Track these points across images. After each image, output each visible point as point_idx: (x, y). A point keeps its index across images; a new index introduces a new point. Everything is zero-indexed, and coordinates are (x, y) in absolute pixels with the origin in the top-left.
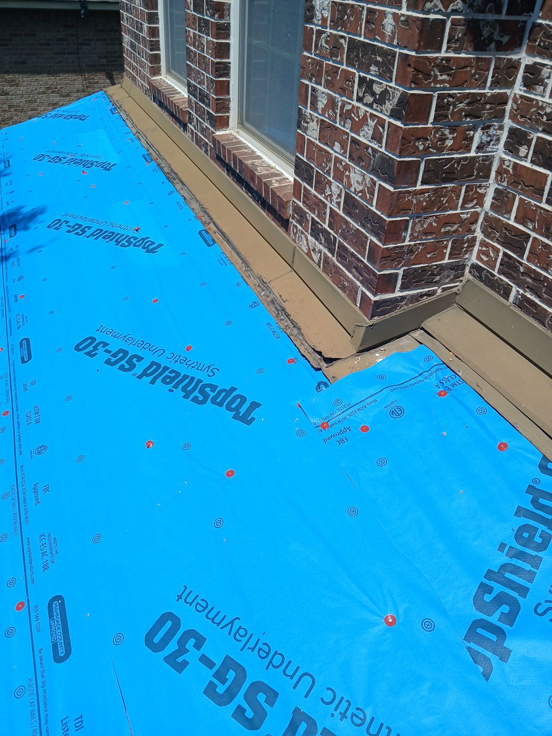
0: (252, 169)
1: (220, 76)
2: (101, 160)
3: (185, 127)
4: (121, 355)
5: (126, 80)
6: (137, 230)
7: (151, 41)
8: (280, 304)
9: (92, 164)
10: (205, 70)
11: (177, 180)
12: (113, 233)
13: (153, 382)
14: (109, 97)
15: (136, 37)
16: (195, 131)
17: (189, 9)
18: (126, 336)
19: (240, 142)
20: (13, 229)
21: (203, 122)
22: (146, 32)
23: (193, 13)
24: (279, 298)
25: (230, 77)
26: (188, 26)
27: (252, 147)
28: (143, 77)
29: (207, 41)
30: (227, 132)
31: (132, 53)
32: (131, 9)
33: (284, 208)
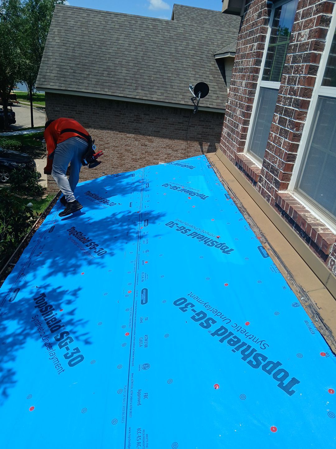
0: (304, 218)
1: (289, 161)
2: (200, 193)
3: (255, 183)
4: (201, 315)
5: (219, 151)
6: (218, 238)
7: (242, 134)
8: (316, 310)
9: (194, 194)
10: (279, 156)
11: (245, 212)
12: (203, 236)
13: (222, 341)
14: (208, 159)
15: (233, 131)
16: (262, 187)
17: (275, 123)
18: (206, 303)
19: (294, 200)
20: (146, 222)
21: (270, 183)
22: (240, 129)
23: (277, 125)
24: (315, 305)
25: (295, 162)
26: (272, 131)
27: (303, 204)
28: (232, 152)
29: (285, 141)
30: (286, 192)
31: (227, 138)
32: (233, 116)
33: (327, 247)
